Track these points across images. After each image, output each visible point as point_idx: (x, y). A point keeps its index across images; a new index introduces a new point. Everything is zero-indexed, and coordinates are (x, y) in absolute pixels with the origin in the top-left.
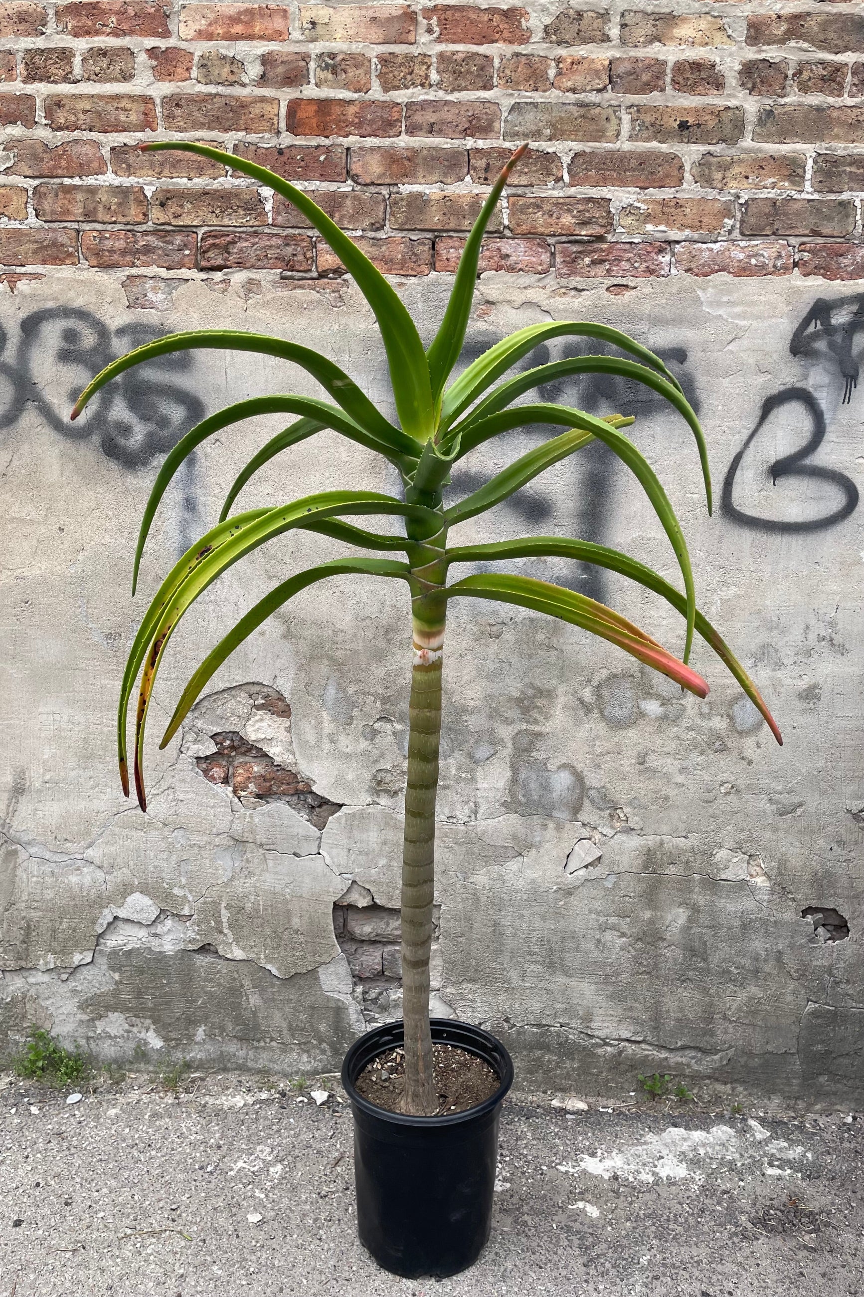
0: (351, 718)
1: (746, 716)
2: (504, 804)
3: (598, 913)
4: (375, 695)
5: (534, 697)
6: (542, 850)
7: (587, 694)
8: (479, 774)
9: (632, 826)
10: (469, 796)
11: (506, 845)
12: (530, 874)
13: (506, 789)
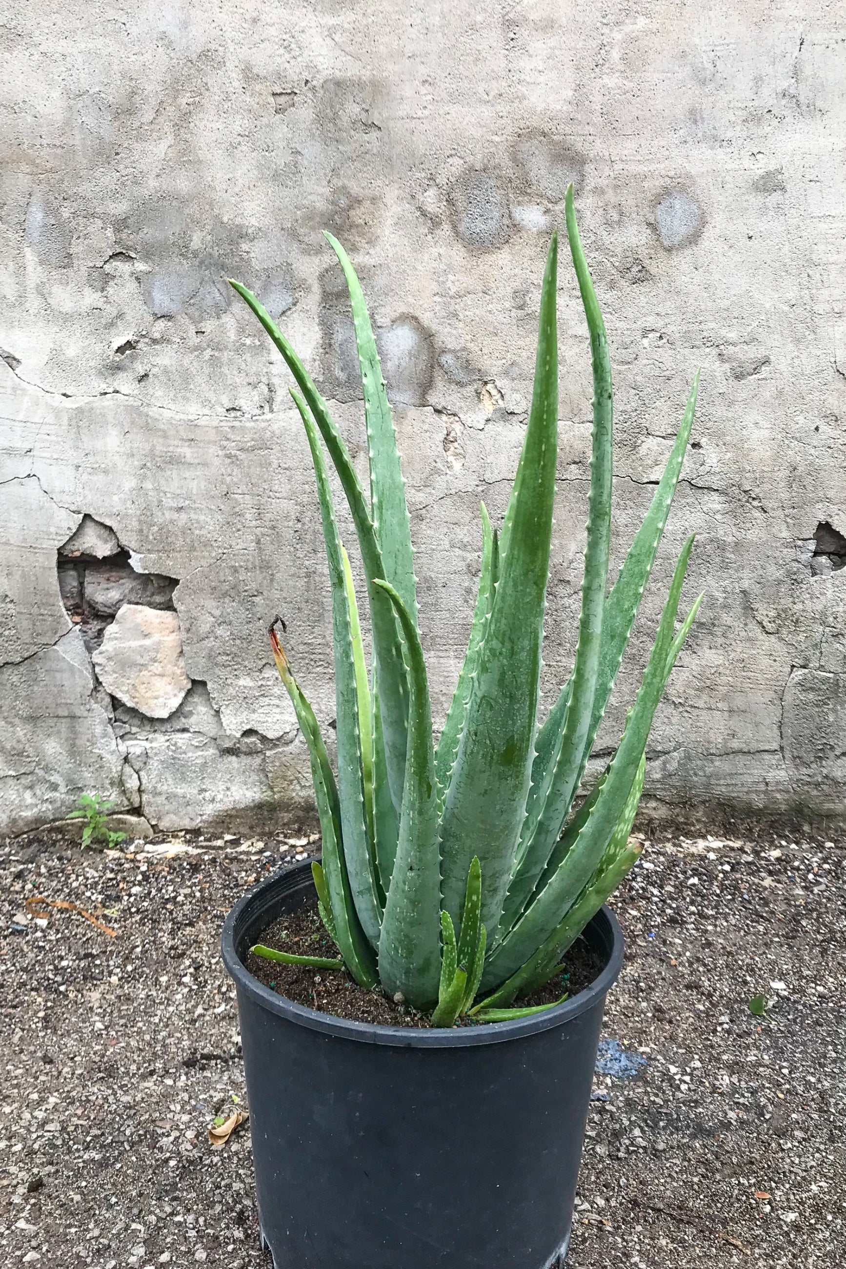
0: (69, 256)
1: (676, 222)
3: (464, 547)
4: (104, 217)
5: (350, 207)
7: (431, 200)
9: (511, 408)
13: (315, 360)
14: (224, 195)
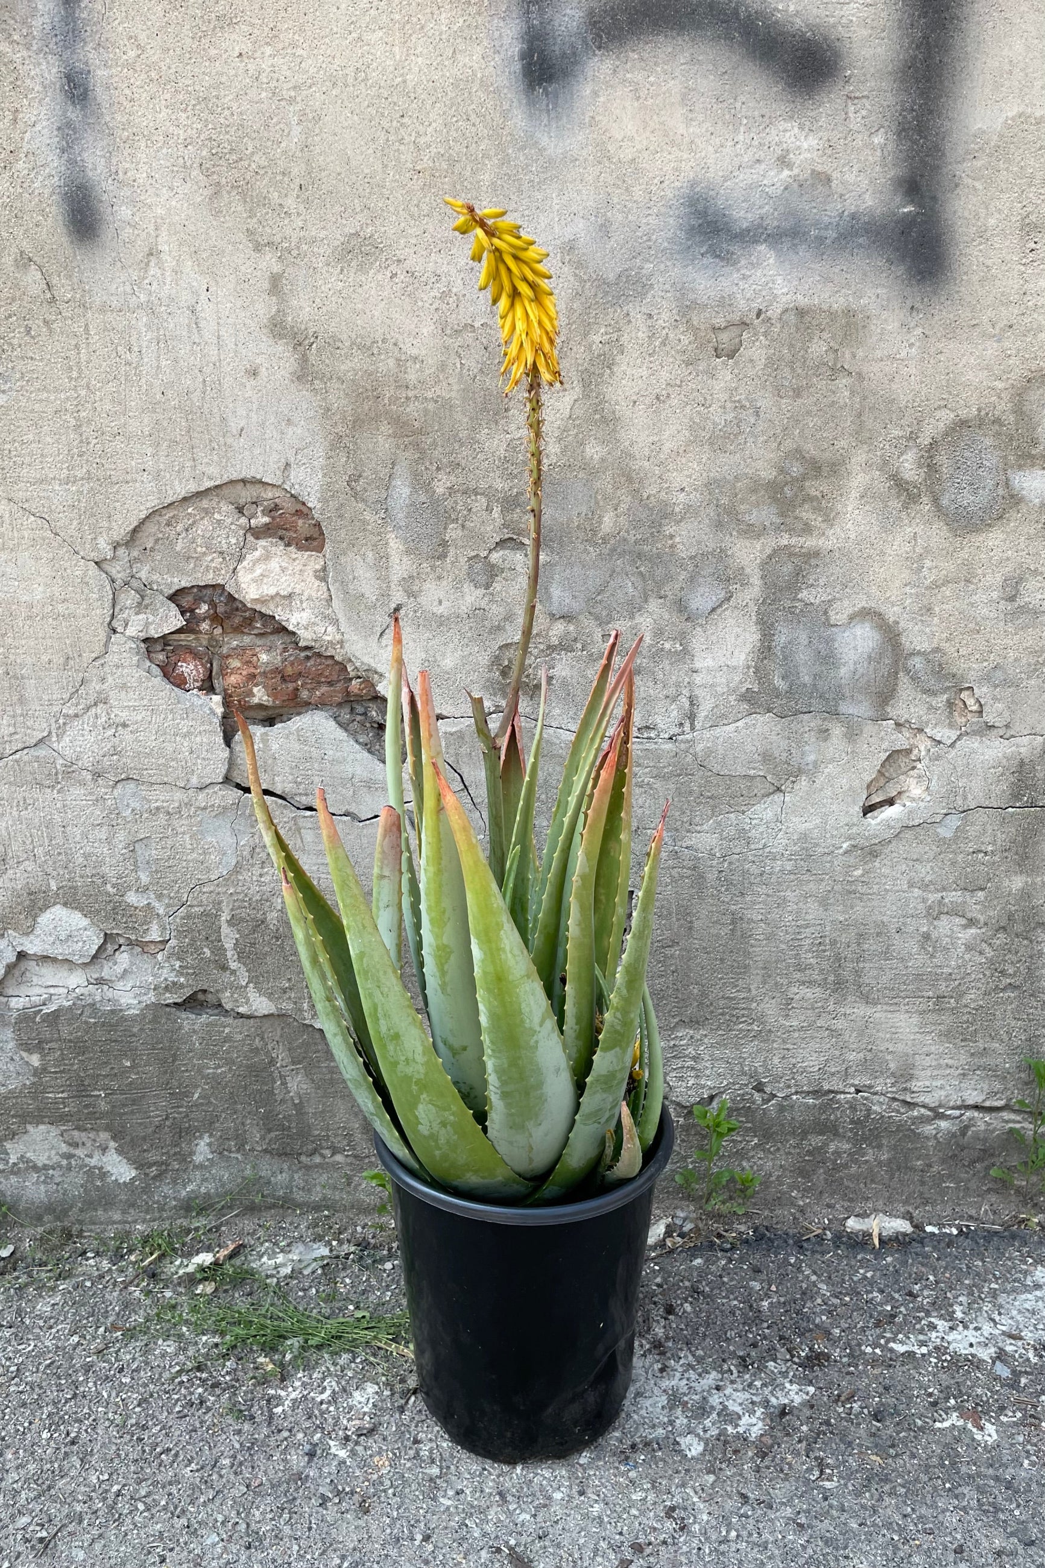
0: (444, 544)
2: (748, 697)
3: (925, 886)
4: (489, 494)
5: (804, 477)
6: (820, 779)
7: (909, 466)
8: (697, 642)
9: (990, 720)
10: (678, 685)
11: (752, 772)
12: (798, 824)
13: (748, 667)
14: (646, 464)
